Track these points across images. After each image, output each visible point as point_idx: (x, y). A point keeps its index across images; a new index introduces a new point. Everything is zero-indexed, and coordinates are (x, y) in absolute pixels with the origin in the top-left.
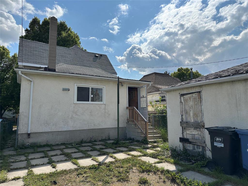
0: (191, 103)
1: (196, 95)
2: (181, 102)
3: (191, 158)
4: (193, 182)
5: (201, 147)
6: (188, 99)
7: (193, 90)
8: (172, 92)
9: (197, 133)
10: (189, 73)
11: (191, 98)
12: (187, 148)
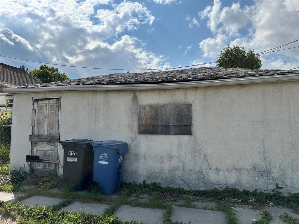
0: (46, 111)
1: (54, 102)
2: (34, 109)
3: (38, 180)
4: (34, 210)
5: (53, 165)
6: (44, 105)
7: (50, 95)
8: (22, 95)
9: (50, 148)
10: (54, 75)
11: (47, 105)
12: (35, 168)
